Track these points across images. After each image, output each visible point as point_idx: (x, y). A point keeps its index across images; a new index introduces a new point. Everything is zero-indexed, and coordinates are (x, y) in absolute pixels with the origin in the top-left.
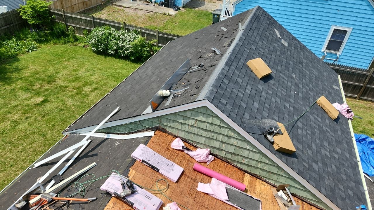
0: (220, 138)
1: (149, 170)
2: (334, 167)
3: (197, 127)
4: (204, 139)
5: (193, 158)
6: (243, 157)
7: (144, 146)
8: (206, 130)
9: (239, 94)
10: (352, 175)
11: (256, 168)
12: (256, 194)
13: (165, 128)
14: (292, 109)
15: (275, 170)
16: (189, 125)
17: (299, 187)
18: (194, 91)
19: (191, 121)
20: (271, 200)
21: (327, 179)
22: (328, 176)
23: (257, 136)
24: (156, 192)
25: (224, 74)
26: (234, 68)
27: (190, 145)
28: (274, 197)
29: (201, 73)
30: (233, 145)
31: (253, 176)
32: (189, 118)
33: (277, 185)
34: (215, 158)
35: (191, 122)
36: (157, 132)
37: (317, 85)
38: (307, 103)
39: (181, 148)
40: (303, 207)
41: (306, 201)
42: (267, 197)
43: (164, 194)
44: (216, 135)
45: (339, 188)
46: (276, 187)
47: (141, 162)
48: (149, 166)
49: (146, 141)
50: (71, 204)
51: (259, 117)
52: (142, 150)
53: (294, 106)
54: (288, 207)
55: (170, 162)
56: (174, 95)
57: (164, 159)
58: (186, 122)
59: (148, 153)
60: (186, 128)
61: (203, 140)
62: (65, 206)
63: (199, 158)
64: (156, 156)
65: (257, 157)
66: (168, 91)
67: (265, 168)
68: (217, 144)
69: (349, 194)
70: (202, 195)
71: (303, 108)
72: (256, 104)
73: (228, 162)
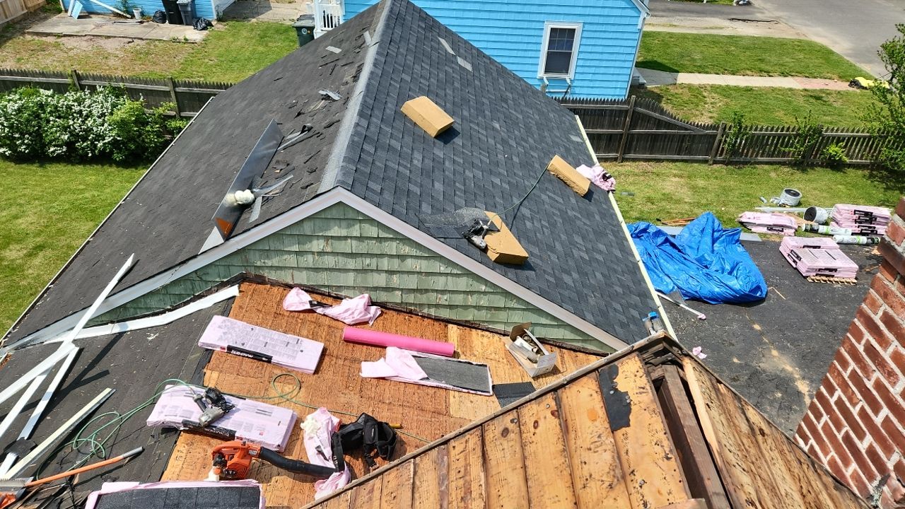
0: (385, 264)
1: (249, 364)
2: (599, 275)
3: (333, 253)
4: (352, 275)
5: (338, 320)
6: (437, 291)
7: (224, 318)
8: (352, 255)
9: (401, 169)
10: (631, 285)
11: (466, 307)
12: (475, 356)
13: (261, 272)
14: (507, 187)
15: (500, 301)
16: (313, 253)
17: (548, 322)
18: (307, 179)
19: (315, 242)
20: (505, 360)
21: (592, 297)
22: (593, 292)
23: (453, 242)
24: (276, 400)
25: (362, 134)
26: (379, 122)
27: (323, 295)
28: (509, 354)
29: (311, 142)
30: (413, 273)
31: (463, 326)
32: (310, 238)
33: (510, 329)
34: (384, 310)
35: (317, 245)
36: (245, 286)
37: (542, 139)
38: (531, 173)
39: (308, 307)
40: (562, 357)
41: (565, 346)
42: (497, 357)
43: (294, 400)
44: (374, 260)
45: (615, 309)
46: (508, 335)
47: (226, 351)
48: (246, 355)
49: (225, 308)
50: (77, 485)
51: (450, 207)
52: (220, 327)
53: (509, 181)
54: (536, 362)
55: (290, 337)
56: (263, 197)
57: (276, 335)
58: (307, 247)
59: (237, 330)
60: (309, 260)
61: (350, 279)
62: (65, 492)
63: (351, 317)
64: (257, 331)
65: (463, 284)
66: (248, 191)
67: (482, 303)
68: (380, 280)
69: (632, 316)
70: (375, 382)
71: (526, 183)
72: (438, 186)
73: (410, 312)
